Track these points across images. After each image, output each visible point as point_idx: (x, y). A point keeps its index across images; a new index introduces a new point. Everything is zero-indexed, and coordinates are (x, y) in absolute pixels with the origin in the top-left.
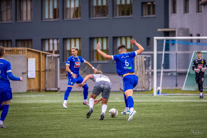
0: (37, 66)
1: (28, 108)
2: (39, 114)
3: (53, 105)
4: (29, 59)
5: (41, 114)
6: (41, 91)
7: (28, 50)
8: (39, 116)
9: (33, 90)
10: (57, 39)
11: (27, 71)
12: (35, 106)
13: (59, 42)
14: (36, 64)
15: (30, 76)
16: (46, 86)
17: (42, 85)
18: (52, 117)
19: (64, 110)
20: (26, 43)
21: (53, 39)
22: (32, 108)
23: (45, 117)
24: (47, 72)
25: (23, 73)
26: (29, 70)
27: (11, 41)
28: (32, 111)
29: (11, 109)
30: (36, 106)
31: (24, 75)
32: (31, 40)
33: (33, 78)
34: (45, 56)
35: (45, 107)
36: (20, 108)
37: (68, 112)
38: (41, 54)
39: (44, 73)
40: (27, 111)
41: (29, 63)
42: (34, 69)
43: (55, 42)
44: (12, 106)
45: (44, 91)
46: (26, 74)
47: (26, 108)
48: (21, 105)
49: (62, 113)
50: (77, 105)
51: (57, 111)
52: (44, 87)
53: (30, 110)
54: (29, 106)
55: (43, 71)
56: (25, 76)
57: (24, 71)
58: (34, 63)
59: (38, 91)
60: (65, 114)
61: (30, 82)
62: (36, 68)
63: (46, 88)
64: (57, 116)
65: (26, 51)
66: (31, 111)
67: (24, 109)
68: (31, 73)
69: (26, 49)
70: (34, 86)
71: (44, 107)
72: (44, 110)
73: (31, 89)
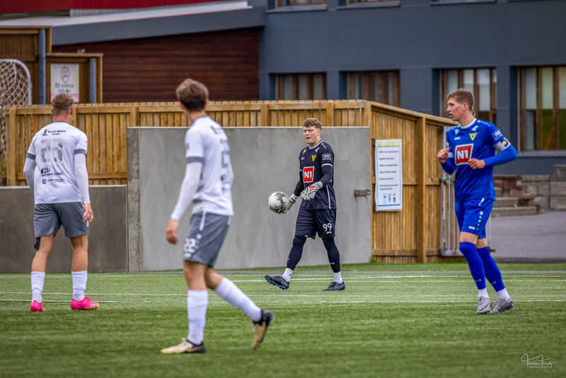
0: (410, 169)
1: (348, 323)
2: (385, 347)
3: (443, 312)
4: (378, 142)
5: (391, 347)
6: (425, 259)
7: (374, 109)
8: (383, 353)
9: (393, 257)
10: (491, 69)
11: (374, 185)
12: (375, 317)
13: (495, 80)
14: (404, 160)
15: (382, 202)
16: (443, 240)
17: (426, 235)
18: (430, 356)
19: (478, 333)
20: (378, 82)
21: (475, 70)
22: (362, 325)
23: (403, 357)
24: (444, 188)
25: (357, 194)
26: (379, 183)
27: (324, 75)
28: (362, 333)
29: (287, 326)
30: (381, 318)
31: (362, 200)
32: (397, 72)
33: (395, 212)
34: (440, 132)
35: (413, 321)
36: (322, 321)
37: (493, 340)
38: (424, 121)
39: (433, 192)
40: (343, 336)
41: (378, 155)
42: (398, 179)
43: (484, 79)
44: (293, 314)
45: (434, 259)
46: (370, 197)
47: (343, 323)
48: (325, 313)
49: (468, 343)
50: (534, 312)
51: (452, 336)
52: (435, 243)
53: (356, 330)
54: (354, 316)
55: (428, 186)
56: (365, 203)
57: (363, 186)
58: (398, 158)
59: (413, 260)
60: (478, 348)
61: (384, 226)
62: (404, 175)
63: (442, 246)
64: (449, 356)
65: (369, 112)
66: (357, 333)
67: (335, 325)
68: (387, 192)
69: (369, 104)
70: (400, 240)
71: (409, 320)
72: (408, 331)
73: (387, 251)
